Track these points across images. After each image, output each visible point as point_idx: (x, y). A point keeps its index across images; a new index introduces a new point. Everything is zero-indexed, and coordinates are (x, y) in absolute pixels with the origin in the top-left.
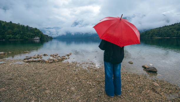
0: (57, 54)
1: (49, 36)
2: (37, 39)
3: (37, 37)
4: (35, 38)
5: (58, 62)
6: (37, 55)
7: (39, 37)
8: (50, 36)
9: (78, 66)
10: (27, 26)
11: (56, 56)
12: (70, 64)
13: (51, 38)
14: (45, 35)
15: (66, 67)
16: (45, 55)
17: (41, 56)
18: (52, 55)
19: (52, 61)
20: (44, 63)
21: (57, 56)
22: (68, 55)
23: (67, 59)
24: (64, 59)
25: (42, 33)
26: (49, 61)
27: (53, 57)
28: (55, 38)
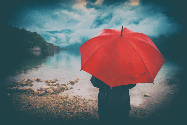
0: (57, 80)
1: (54, 45)
2: (37, 50)
3: (36, 47)
4: (34, 49)
5: (52, 94)
6: (26, 80)
7: (40, 47)
8: (57, 46)
9: (80, 104)
10: (22, 28)
11: (53, 82)
12: (69, 99)
13: (58, 49)
14: (49, 43)
15: (61, 104)
16: (38, 80)
17: (32, 82)
18: (48, 80)
19: (44, 92)
20: (32, 95)
21: (54, 84)
22: (72, 83)
23: (67, 89)
24: (64, 89)
25: (44, 40)
26: (40, 92)
27: (49, 85)
28: (64, 49)
